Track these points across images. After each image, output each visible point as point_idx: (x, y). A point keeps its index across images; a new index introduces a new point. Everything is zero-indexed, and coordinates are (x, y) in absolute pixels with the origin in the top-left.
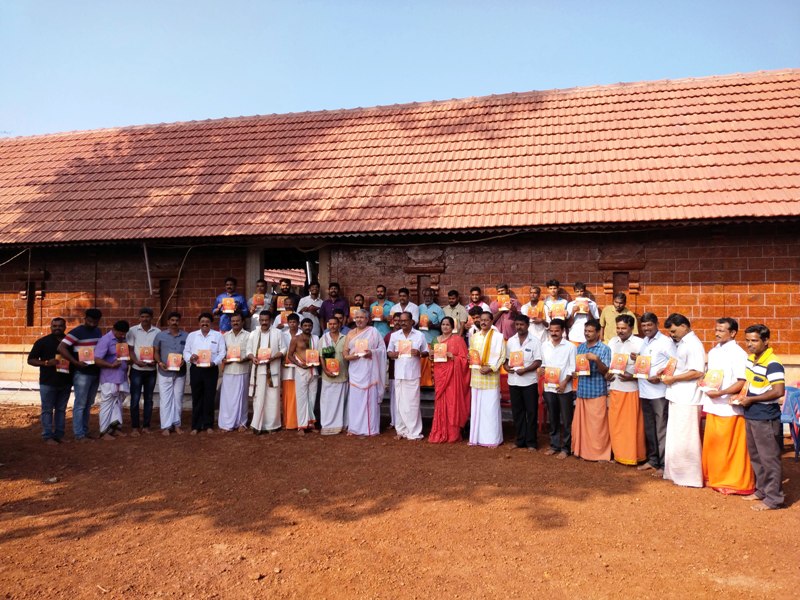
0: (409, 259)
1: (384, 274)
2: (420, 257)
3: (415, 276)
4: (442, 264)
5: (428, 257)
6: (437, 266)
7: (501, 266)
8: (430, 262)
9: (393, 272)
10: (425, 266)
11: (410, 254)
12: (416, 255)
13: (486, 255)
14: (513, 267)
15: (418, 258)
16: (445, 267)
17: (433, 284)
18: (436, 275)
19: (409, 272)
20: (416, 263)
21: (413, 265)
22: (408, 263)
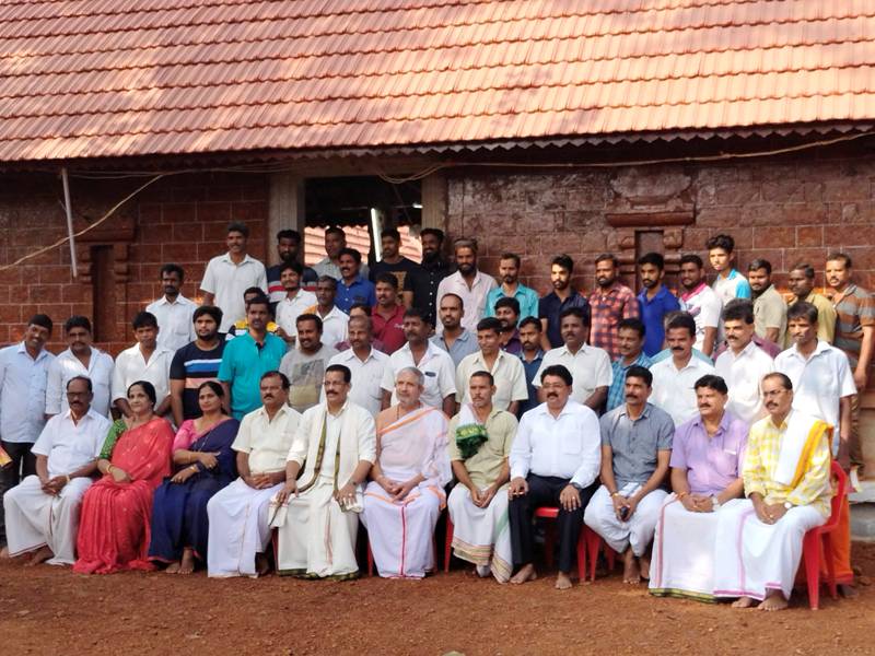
0: (618, 195)
1: (561, 229)
2: (640, 191)
3: (631, 232)
4: (689, 206)
5: (659, 192)
6: (678, 210)
7: (820, 208)
8: (664, 201)
9: (580, 223)
10: (653, 209)
11: (620, 185)
12: (633, 186)
13: (786, 184)
14: (847, 211)
15: (635, 193)
16: (696, 212)
17: (669, 247)
18: (676, 230)
19: (617, 223)
20: (633, 204)
21: (626, 209)
22: (616, 204)
